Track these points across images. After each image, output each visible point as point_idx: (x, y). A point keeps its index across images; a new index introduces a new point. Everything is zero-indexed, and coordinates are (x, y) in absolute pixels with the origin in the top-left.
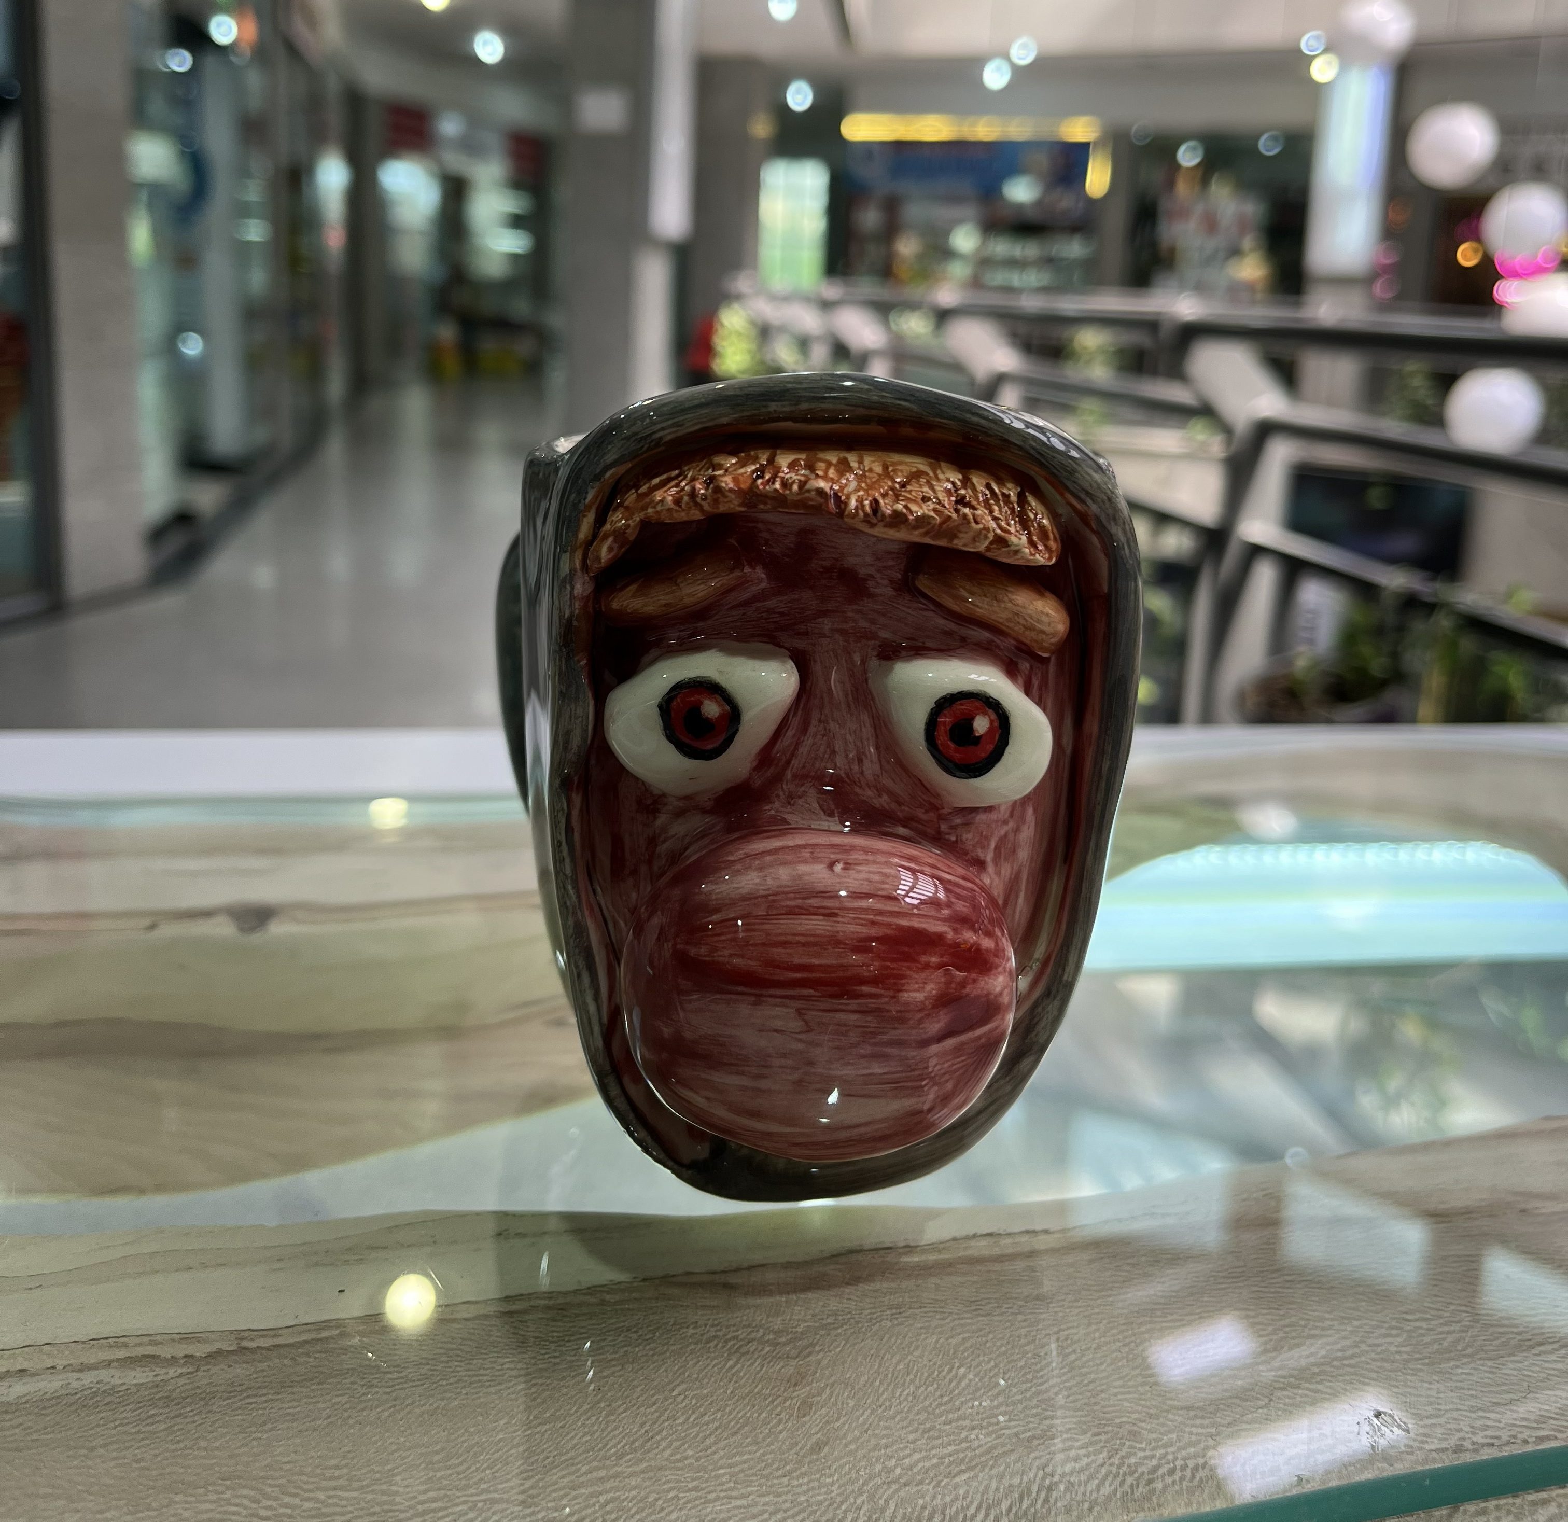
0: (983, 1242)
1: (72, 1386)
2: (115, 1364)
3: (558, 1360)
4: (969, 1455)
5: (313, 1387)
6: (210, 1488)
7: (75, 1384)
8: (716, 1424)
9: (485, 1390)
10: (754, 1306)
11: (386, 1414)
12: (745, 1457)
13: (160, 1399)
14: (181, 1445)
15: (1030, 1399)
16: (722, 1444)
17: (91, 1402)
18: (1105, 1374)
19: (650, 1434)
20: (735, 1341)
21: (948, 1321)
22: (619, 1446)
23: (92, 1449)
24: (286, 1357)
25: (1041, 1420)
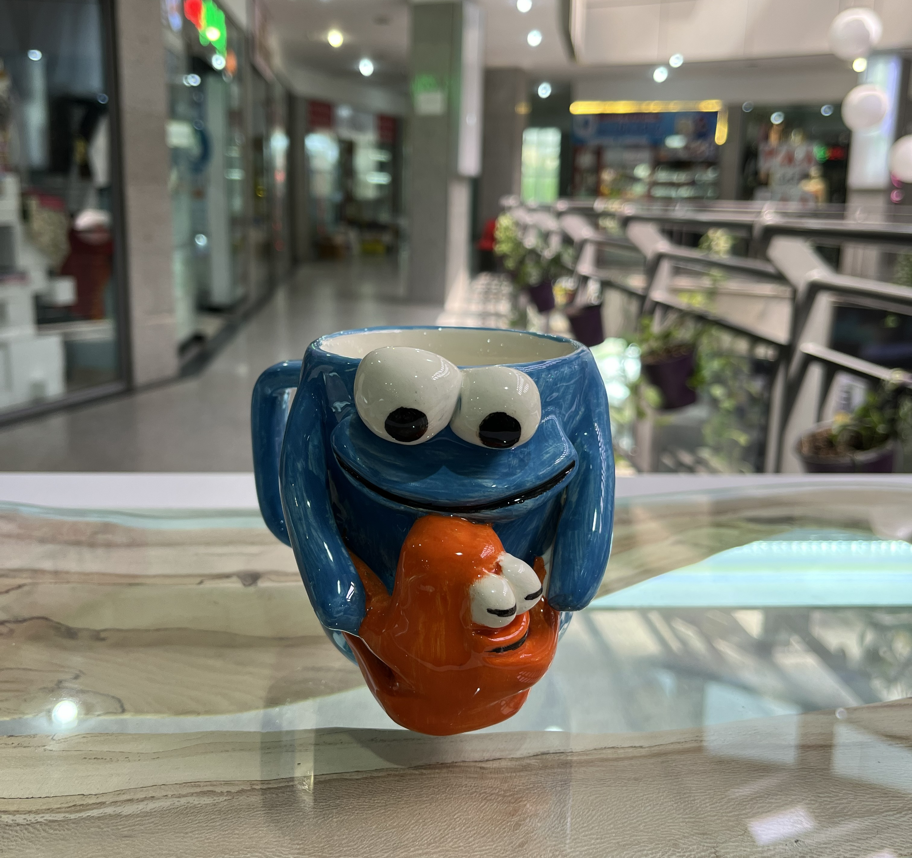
0: (609, 751)
1: (175, 804)
2: (195, 795)
3: (400, 800)
4: (595, 851)
5: (286, 808)
6: (241, 852)
7: (177, 803)
8: (474, 832)
9: (366, 812)
10: (494, 778)
11: (320, 821)
12: (488, 847)
13: (216, 811)
14: (227, 832)
15: (626, 827)
16: (477, 841)
17: (185, 812)
18: (664, 816)
19: (443, 835)
20: (485, 794)
21: (589, 788)
22: (428, 840)
23: (187, 833)
24: (274, 794)
25: (631, 836)
